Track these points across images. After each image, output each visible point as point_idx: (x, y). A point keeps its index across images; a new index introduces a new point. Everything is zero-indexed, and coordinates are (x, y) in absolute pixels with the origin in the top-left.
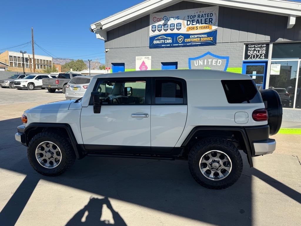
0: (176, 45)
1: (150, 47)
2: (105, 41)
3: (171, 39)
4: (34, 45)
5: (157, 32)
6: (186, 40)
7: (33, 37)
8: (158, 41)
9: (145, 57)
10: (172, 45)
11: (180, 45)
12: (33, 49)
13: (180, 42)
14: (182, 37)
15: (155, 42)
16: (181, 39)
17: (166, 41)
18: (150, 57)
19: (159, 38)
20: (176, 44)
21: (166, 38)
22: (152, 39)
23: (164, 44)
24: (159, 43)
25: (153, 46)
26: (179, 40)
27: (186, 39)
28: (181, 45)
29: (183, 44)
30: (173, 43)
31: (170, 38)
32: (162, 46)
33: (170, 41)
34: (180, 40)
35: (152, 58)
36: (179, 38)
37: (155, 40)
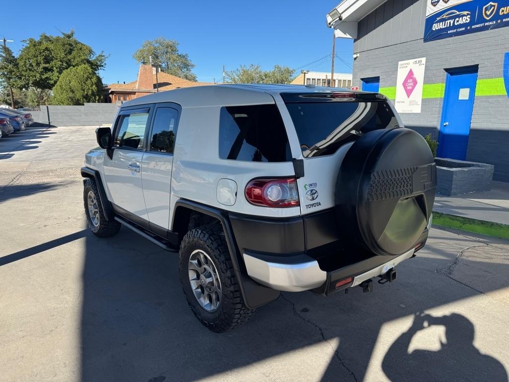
0: (477, 26)
1: (426, 40)
2: (355, 41)
3: (468, 14)
4: (335, 58)
5: (442, 6)
6: (503, 11)
7: (334, 46)
8: (441, 23)
9: (416, 60)
10: (469, 28)
11: (487, 24)
12: (333, 66)
13: (488, 19)
14: (494, 6)
15: (436, 27)
16: (491, 11)
17: (458, 21)
18: (424, 60)
19: (445, 17)
20: (478, 24)
21: (458, 13)
22: (431, 21)
23: (454, 27)
24: (444, 27)
25: (431, 35)
26: (486, 14)
27: (503, 9)
28: (490, 23)
29: (494, 22)
30: (472, 23)
31: (465, 13)
32: (449, 32)
33: (466, 19)
34: (488, 13)
35: (426, 62)
36: (486, 9)
37: (436, 23)
